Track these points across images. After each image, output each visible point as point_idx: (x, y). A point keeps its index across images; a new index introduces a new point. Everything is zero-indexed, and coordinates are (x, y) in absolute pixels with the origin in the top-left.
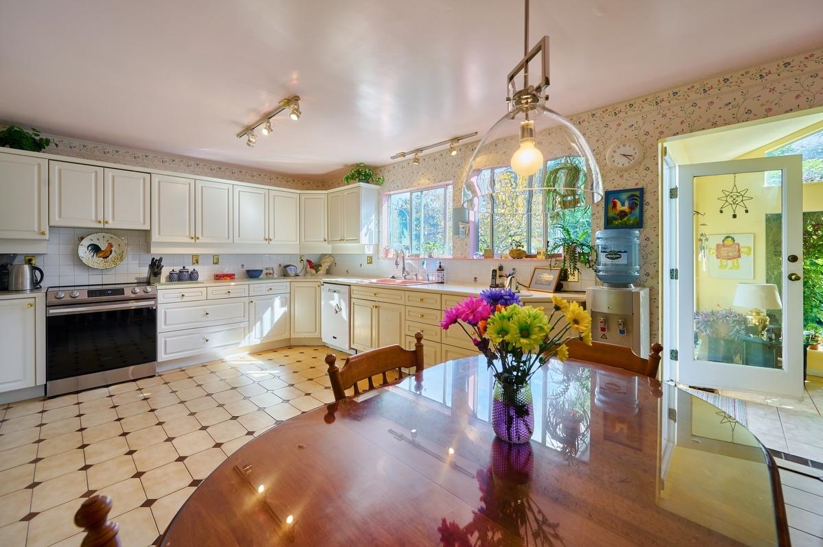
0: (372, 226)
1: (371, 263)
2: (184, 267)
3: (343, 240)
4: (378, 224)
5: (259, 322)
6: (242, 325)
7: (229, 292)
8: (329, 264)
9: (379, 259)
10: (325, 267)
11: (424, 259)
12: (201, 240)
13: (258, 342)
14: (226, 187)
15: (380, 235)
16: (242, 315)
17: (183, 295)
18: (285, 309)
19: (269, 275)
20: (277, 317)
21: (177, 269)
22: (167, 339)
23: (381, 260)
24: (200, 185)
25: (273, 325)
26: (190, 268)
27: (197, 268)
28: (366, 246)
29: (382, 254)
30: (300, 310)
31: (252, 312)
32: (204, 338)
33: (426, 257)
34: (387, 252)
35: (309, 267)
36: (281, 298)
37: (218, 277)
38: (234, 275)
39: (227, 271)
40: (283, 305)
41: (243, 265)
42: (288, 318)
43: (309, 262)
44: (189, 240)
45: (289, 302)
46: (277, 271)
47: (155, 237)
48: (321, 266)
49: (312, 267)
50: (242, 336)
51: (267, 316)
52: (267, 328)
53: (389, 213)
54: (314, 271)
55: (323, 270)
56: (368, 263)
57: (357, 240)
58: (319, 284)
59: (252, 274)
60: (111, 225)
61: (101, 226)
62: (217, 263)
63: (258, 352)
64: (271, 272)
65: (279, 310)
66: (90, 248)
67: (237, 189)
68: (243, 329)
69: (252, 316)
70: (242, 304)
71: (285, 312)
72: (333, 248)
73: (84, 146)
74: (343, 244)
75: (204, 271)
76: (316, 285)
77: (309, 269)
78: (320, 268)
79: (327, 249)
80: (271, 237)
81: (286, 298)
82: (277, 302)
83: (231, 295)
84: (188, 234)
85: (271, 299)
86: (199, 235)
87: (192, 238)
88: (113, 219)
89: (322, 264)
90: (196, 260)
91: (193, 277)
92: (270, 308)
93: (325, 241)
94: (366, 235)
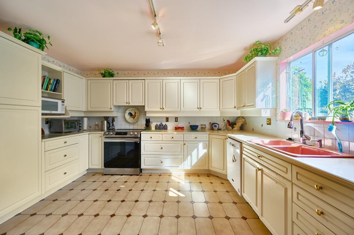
0: (269, 92)
1: (269, 124)
2: (161, 123)
3: (245, 106)
4: (276, 91)
5: (190, 156)
6: (180, 157)
7: (173, 138)
8: (241, 123)
9: (277, 121)
10: (239, 125)
11: (333, 123)
12: (165, 110)
13: (189, 168)
14: (176, 81)
15: (278, 101)
16: (180, 151)
17: (151, 137)
18: (205, 151)
19: (203, 129)
20: (200, 155)
21: (159, 123)
22: (145, 158)
23: (279, 122)
24: (165, 82)
25: (198, 160)
26: (164, 124)
27: (167, 123)
28: (262, 110)
29: (279, 117)
30: (215, 153)
31: (186, 150)
32: (161, 161)
33: (337, 120)
34: (284, 114)
35: (228, 125)
36: (203, 144)
37: (177, 129)
38: (183, 128)
39: (180, 125)
40: (204, 148)
41: (189, 123)
42: (207, 157)
43: (228, 121)
44: (160, 110)
45: (208, 146)
46: (208, 126)
47: (146, 109)
48: (236, 124)
49: (230, 125)
50: (180, 163)
51: (194, 153)
52: (195, 161)
53: (288, 79)
54: (231, 128)
55: (237, 127)
56: (267, 124)
57: (253, 106)
58: (226, 137)
59: (194, 128)
60: (131, 104)
61: (128, 105)
62: (177, 121)
63: (189, 174)
64: (204, 127)
65: (202, 151)
66: (129, 114)
67: (182, 81)
68: (180, 159)
69: (186, 153)
70: (180, 145)
71: (205, 153)
72: (241, 112)
73: (128, 73)
74: (245, 109)
75: (171, 125)
76: (224, 137)
77: (228, 126)
78: (235, 126)
79: (237, 113)
80: (201, 107)
81: (206, 144)
82: (201, 145)
83: (174, 139)
84: (159, 107)
85: (196, 144)
86: (164, 107)
87: (161, 109)
88: (132, 102)
89: (236, 123)
90: (167, 119)
91: (165, 128)
92: (196, 149)
93: (235, 107)
94: (262, 100)
